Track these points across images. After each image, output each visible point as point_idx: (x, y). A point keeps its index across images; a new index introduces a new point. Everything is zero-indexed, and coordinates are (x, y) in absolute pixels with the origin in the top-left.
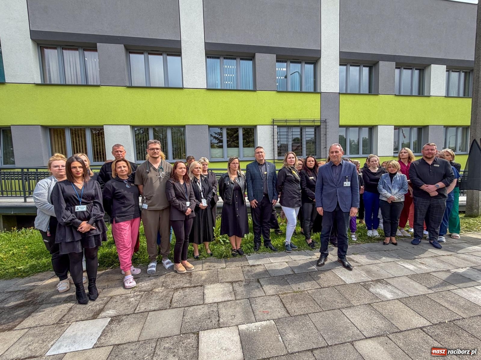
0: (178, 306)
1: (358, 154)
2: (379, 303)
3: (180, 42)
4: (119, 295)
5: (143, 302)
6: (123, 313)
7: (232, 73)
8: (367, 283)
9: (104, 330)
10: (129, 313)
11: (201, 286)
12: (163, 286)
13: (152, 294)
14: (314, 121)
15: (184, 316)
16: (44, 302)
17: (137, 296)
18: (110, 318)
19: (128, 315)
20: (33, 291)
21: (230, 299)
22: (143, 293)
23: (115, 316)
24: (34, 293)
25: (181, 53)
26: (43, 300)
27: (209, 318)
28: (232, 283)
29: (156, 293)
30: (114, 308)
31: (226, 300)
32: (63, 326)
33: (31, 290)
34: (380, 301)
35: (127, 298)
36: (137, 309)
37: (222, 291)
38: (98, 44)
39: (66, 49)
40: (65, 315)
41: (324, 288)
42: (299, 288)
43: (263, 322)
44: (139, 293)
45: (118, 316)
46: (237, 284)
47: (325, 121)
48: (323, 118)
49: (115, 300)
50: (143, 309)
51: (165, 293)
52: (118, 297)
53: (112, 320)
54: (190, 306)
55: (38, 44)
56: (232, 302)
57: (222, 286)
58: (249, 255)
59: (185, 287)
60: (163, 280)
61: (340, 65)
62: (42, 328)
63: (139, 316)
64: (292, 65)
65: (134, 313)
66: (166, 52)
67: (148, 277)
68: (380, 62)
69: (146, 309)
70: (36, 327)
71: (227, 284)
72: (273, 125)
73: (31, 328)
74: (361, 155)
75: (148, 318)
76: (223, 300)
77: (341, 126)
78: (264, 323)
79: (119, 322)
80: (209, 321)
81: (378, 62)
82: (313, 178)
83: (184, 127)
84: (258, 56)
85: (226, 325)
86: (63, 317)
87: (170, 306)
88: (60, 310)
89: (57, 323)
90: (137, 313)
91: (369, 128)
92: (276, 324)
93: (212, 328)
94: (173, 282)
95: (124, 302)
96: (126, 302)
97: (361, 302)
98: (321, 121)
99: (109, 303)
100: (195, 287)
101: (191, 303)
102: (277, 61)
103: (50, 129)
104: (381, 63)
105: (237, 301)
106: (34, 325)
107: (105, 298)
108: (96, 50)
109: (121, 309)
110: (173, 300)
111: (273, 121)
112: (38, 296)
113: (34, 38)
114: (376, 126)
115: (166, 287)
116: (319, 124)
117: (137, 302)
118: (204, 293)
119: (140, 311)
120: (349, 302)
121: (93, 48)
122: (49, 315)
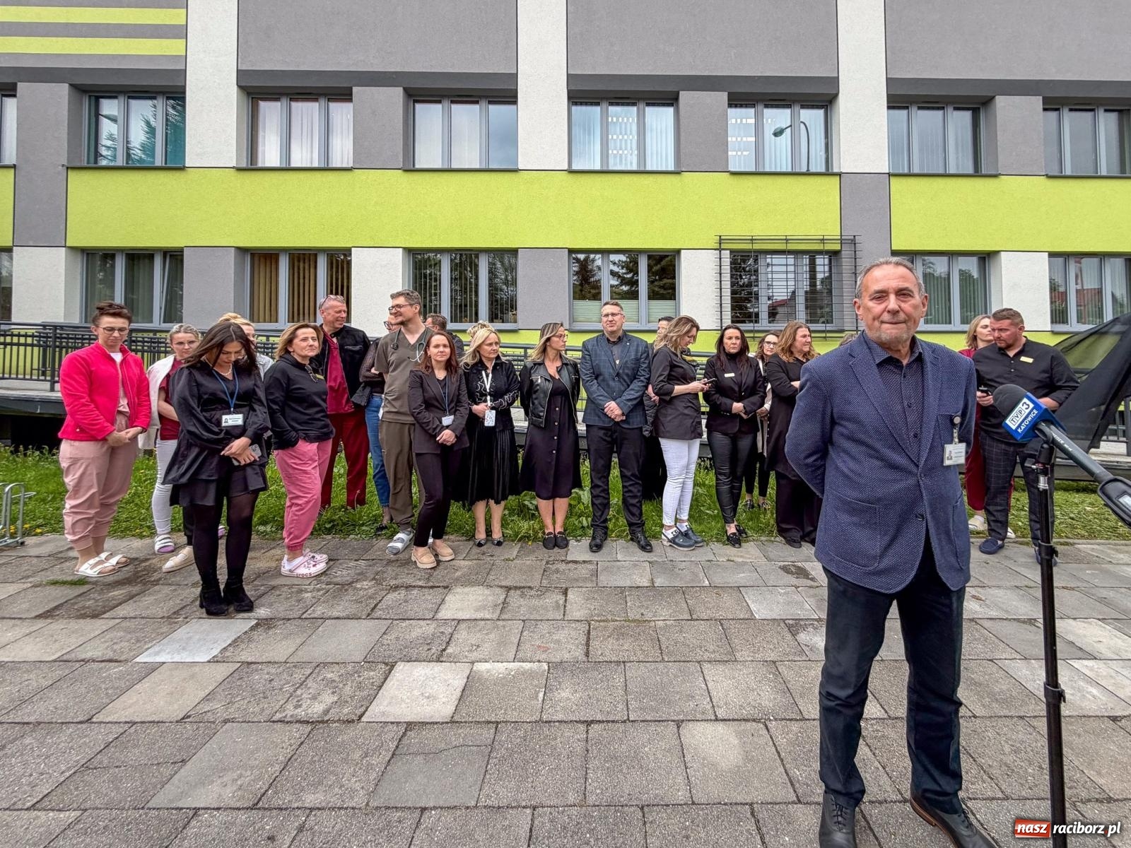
0: (384, 617)
1: (950, 323)
2: (798, 663)
3: (514, 77)
4: (287, 585)
5: (324, 602)
6: (282, 615)
7: (629, 132)
8: (802, 623)
9: (239, 637)
10: (291, 617)
11: (445, 587)
12: (374, 579)
13: (346, 590)
14: (823, 240)
15: (384, 633)
16: (161, 582)
17: (319, 590)
18: (256, 621)
19: (289, 619)
20: (150, 562)
21: (488, 616)
22: (331, 586)
23: (266, 619)
24: (149, 566)
25: (516, 97)
26: (160, 579)
27: (428, 644)
28: (509, 589)
29: (355, 588)
30: (271, 605)
31: (479, 617)
32: (176, 623)
33: (147, 560)
34: (804, 658)
35: (301, 591)
36: (309, 612)
37: (480, 602)
38: (355, 89)
39: (297, 100)
40: (185, 606)
41: (697, 620)
42: (642, 614)
43: (524, 664)
44: (324, 586)
45: (271, 619)
46: (518, 592)
47: (853, 242)
48: (848, 234)
49: (278, 593)
50: (318, 614)
51: (371, 591)
52: (285, 589)
53: (257, 625)
54: (404, 619)
55: (249, 94)
56: (488, 622)
57: (487, 592)
58: (577, 541)
59: (414, 587)
60: (380, 569)
61: (889, 108)
62: (143, 621)
63: (307, 622)
64: (768, 112)
65: (300, 618)
66: (486, 97)
67: (356, 560)
68: (997, 97)
69: (323, 613)
70: (135, 618)
71: (498, 591)
72: (720, 250)
73: (126, 618)
74: (956, 324)
75: (320, 629)
76: (474, 617)
77: (895, 253)
78: (527, 666)
79: (269, 628)
80: (426, 647)
81: (993, 98)
82: (732, 375)
83: (514, 252)
84: (684, 96)
85: (454, 660)
86: (182, 608)
87: (369, 615)
88: (181, 598)
89: (168, 617)
90: (306, 618)
91: (980, 258)
92: (549, 670)
93: (424, 661)
94: (397, 575)
95: (291, 597)
96: (294, 599)
97: (759, 656)
98: (841, 240)
99: (266, 596)
100: (432, 587)
101: (411, 614)
102: (730, 106)
103: (253, 255)
104: (1001, 101)
105: (501, 623)
106: (132, 615)
107: (262, 588)
108: (350, 100)
109: (281, 609)
110: (380, 604)
111: (721, 241)
112: (155, 571)
113: (243, 84)
114: (997, 253)
115: (379, 582)
116: (837, 247)
117: (314, 601)
118: (443, 600)
119: (312, 616)
120: (732, 652)
121: (344, 95)
122: (160, 603)
